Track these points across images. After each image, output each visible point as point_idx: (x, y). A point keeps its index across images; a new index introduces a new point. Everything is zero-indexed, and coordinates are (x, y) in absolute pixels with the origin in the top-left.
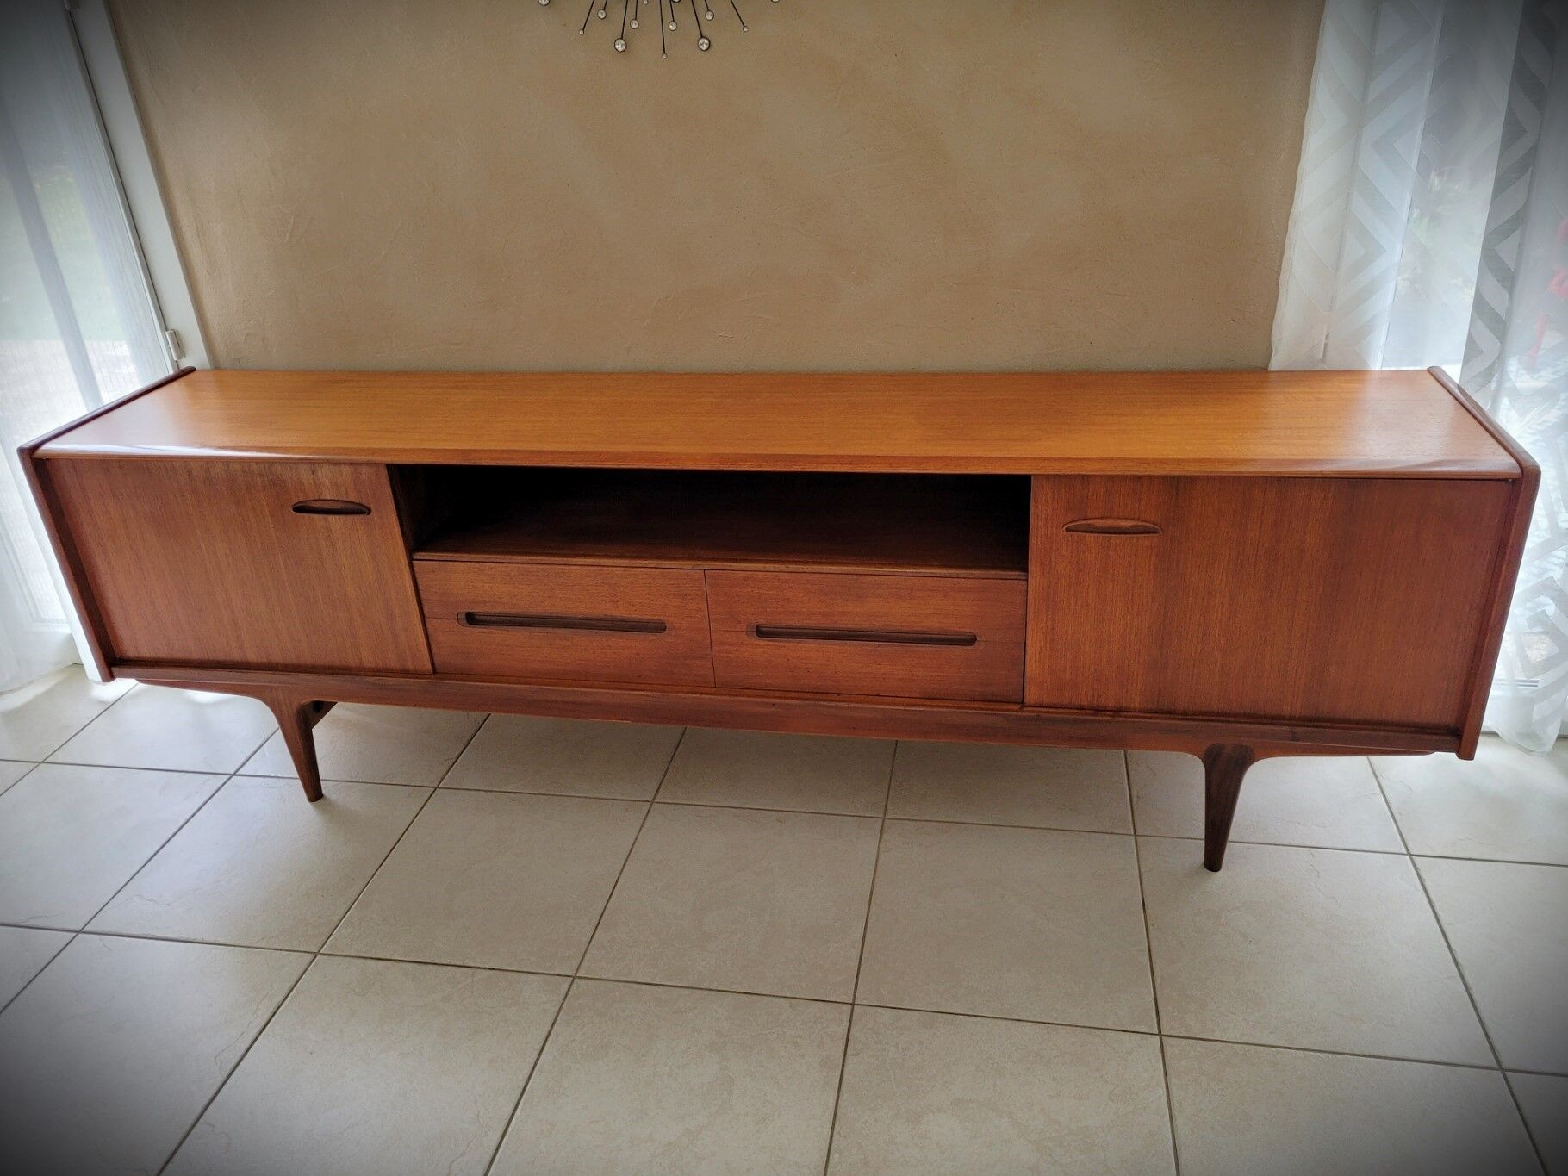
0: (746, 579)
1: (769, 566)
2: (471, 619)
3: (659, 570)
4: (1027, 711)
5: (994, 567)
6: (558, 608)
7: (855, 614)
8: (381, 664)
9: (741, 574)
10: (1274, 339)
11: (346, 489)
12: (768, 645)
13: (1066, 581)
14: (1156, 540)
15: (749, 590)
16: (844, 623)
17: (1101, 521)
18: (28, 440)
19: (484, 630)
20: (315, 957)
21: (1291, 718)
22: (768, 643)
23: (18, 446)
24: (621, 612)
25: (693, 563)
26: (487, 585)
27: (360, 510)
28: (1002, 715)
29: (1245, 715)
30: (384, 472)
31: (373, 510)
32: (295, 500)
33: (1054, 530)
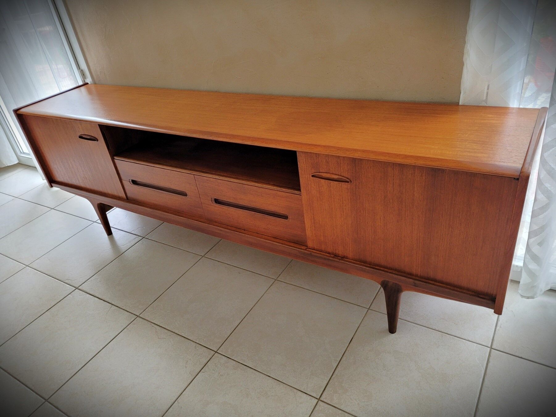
0: (207, 180)
1: (214, 176)
2: (134, 182)
3: (180, 173)
4: (308, 251)
5: (289, 188)
6: (155, 182)
7: (244, 200)
9: (205, 178)
13: (316, 199)
14: (349, 186)
15: (209, 185)
16: (241, 203)
17: (325, 174)
18: (16, 107)
19: (137, 187)
21: (417, 276)
22: (219, 206)
23: (13, 109)
24: (173, 187)
25: (191, 171)
26: (135, 171)
27: (94, 139)
28: (298, 250)
29: (396, 270)
31: (98, 140)
33: (308, 176)
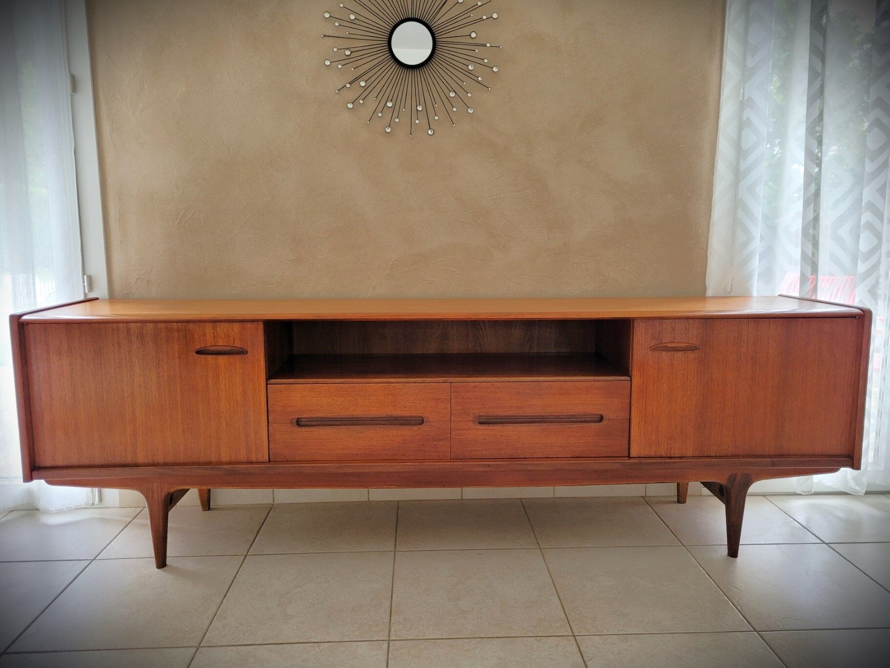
0: (475, 387)
1: (489, 379)
2: (299, 423)
3: (424, 384)
6: (358, 412)
7: (536, 406)
8: (233, 459)
9: (472, 384)
10: (707, 281)
11: (234, 339)
12: (484, 429)
13: (652, 380)
14: (697, 354)
15: (476, 394)
16: (530, 412)
17: (670, 344)
19: (307, 429)
20: (198, 649)
21: (769, 455)
22: (485, 427)
23: (11, 314)
24: (397, 413)
25: (445, 379)
26: (314, 399)
27: (241, 352)
29: (746, 455)
30: (261, 326)
31: (249, 352)
32: (198, 347)
33: (646, 350)
